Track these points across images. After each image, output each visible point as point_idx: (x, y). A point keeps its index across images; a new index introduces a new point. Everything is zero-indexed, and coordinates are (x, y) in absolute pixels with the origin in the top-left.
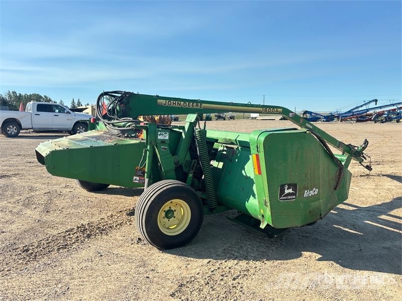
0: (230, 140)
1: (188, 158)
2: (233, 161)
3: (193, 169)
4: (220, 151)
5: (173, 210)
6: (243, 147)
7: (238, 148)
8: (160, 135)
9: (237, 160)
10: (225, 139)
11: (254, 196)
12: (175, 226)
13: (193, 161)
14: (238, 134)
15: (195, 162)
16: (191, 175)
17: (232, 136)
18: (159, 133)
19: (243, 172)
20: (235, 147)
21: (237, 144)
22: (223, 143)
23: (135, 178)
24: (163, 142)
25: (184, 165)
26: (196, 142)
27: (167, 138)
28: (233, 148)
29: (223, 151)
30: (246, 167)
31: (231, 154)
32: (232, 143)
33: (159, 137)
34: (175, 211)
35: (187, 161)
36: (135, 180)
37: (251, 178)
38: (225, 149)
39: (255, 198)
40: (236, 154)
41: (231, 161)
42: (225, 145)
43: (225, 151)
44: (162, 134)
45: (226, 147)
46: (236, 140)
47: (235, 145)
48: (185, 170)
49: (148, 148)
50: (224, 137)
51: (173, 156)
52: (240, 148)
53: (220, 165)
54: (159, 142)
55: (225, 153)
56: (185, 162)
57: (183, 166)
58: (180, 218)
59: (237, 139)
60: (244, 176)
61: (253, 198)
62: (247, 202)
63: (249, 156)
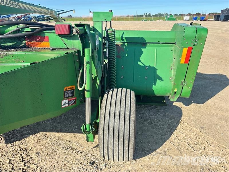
2: (122, 57)
7: (123, 44)
9: (126, 55)
11: (160, 79)
19: (139, 63)
20: (120, 44)
23: (64, 102)
24: (97, 48)
36: (64, 105)
37: (152, 66)
39: (162, 80)
40: (123, 50)
46: (122, 37)
52: (126, 44)
59: (124, 36)
60: (143, 66)
61: (160, 81)
62: (154, 86)
63: (142, 50)
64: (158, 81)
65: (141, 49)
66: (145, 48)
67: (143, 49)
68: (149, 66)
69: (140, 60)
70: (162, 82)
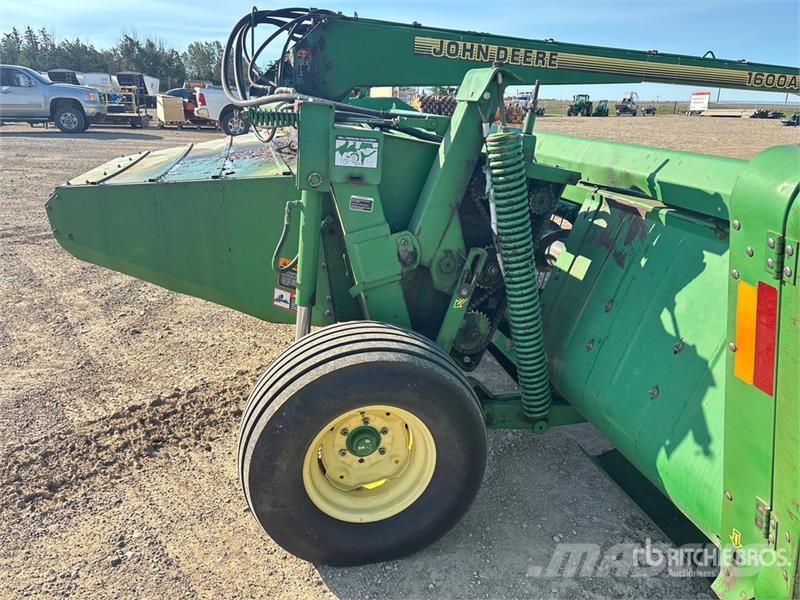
0: (627, 176)
1: (454, 240)
2: (626, 262)
3: (469, 281)
4: (586, 214)
5: (379, 429)
6: (680, 210)
7: (656, 211)
8: (342, 150)
9: (643, 262)
10: (610, 172)
11: (704, 440)
12: (382, 482)
13: (473, 253)
14: (663, 156)
15: (477, 258)
16: (459, 303)
17: (637, 163)
18: (339, 143)
19: (665, 316)
20: (645, 206)
21: (654, 198)
22: (600, 187)
23: (278, 293)
24: (356, 178)
25: (434, 264)
26: (489, 183)
27: (372, 162)
28: (634, 211)
29: (597, 214)
30: (681, 298)
31: (623, 235)
32: (635, 192)
33: (340, 160)
34: (385, 431)
35: (448, 252)
36: (279, 300)
37: (702, 352)
38: (605, 208)
39: (707, 453)
40: (644, 235)
41: (620, 259)
42: (606, 194)
43: (603, 215)
44: (353, 148)
45: (611, 202)
46: (651, 180)
47: (647, 197)
48: (439, 281)
49: (303, 201)
50: (606, 164)
51: (392, 233)
52: (664, 212)
53: (580, 268)
54: (338, 178)
55: (602, 223)
56: (440, 254)
57: (434, 271)
58: (402, 454)
59: (659, 177)
60: (669, 335)
61: (698, 448)
62: (663, 453)
63: (703, 256)
64: (689, 445)
65: (705, 252)
66: (721, 253)
67: (709, 257)
68: (694, 347)
69: (674, 304)
70: (701, 458)
